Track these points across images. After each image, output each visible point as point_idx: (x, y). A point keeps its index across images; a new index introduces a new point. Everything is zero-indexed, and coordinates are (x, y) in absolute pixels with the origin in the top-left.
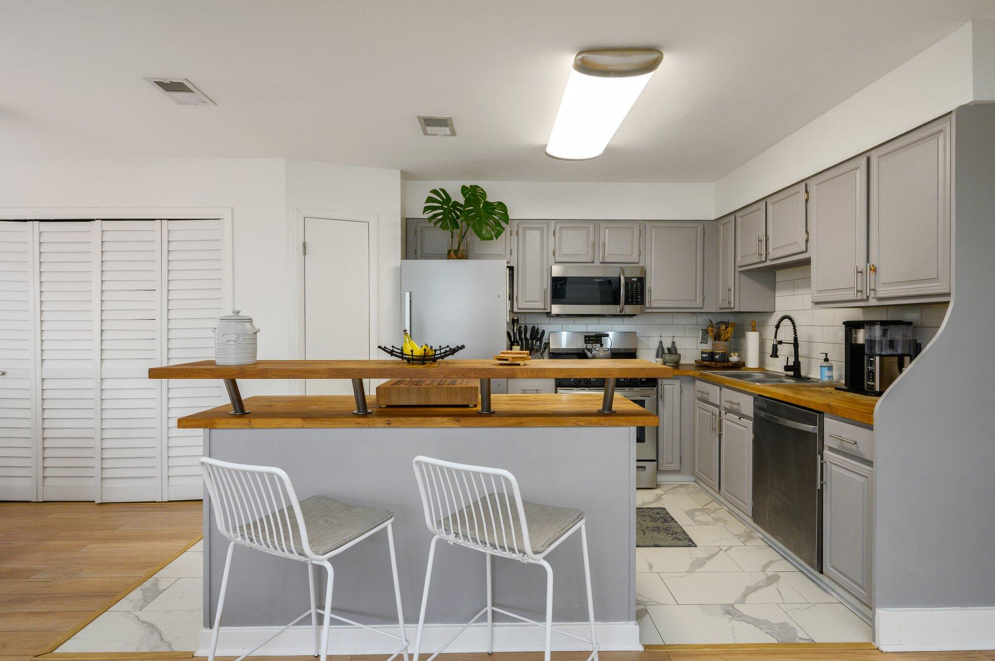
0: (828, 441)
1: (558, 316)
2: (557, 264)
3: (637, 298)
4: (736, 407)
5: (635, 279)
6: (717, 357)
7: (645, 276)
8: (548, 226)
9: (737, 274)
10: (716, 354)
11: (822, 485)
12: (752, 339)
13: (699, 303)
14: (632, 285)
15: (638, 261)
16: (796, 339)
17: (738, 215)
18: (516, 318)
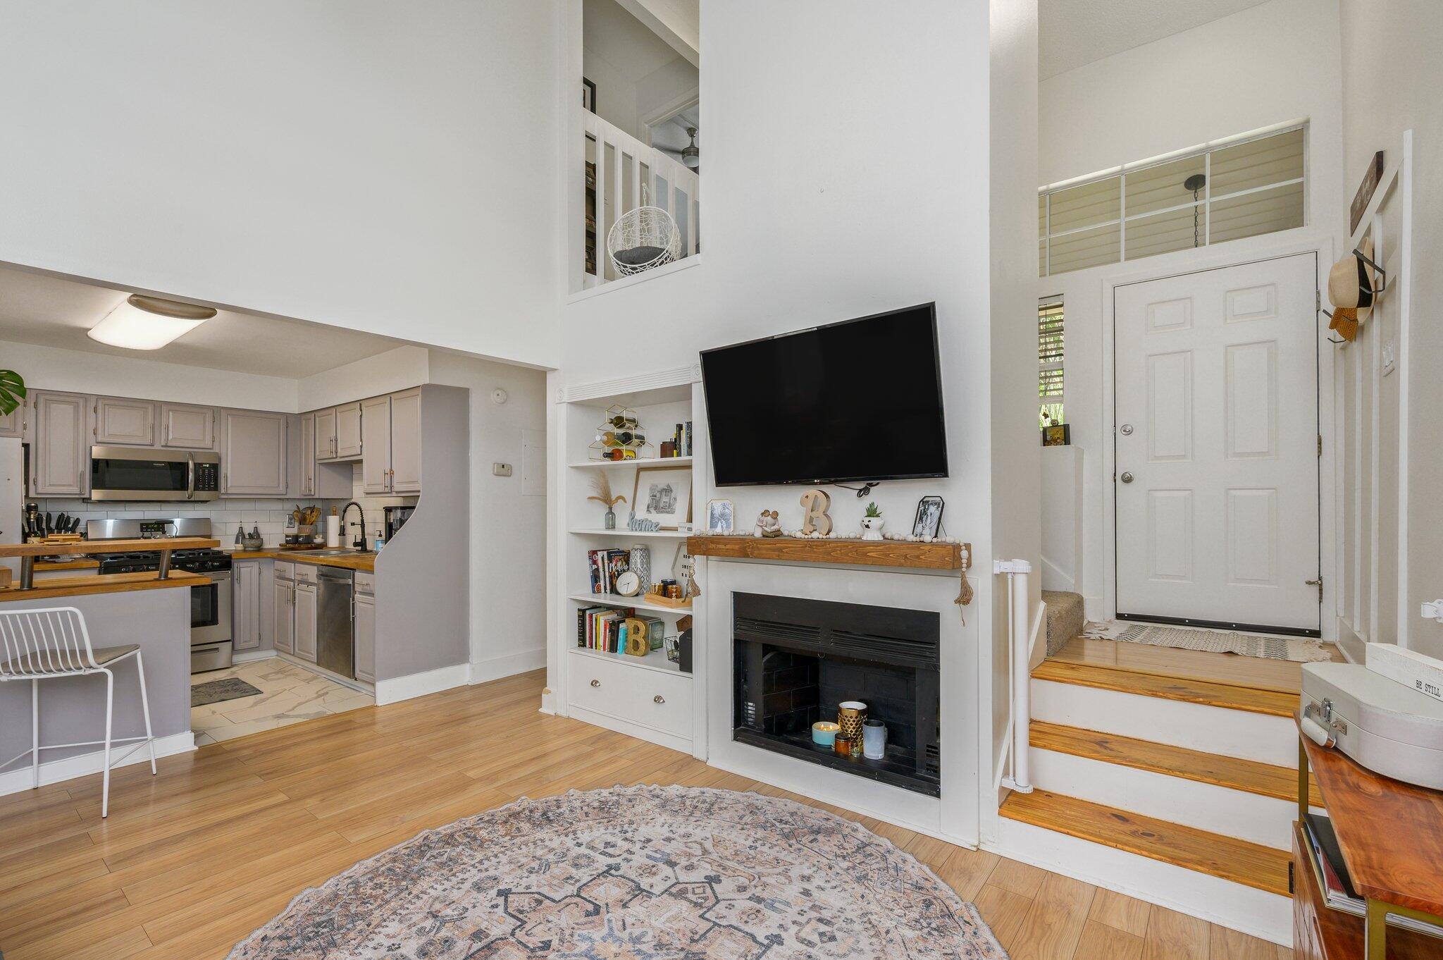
0: (358, 588)
1: (100, 502)
2: (98, 444)
3: (209, 485)
4: (305, 577)
5: (208, 466)
6: (301, 539)
7: (220, 462)
8: (86, 402)
9: (317, 465)
10: (301, 536)
11: (353, 618)
12: (333, 522)
13: (282, 489)
14: (204, 471)
15: (211, 447)
16: (362, 521)
17: (318, 414)
18: (33, 505)
